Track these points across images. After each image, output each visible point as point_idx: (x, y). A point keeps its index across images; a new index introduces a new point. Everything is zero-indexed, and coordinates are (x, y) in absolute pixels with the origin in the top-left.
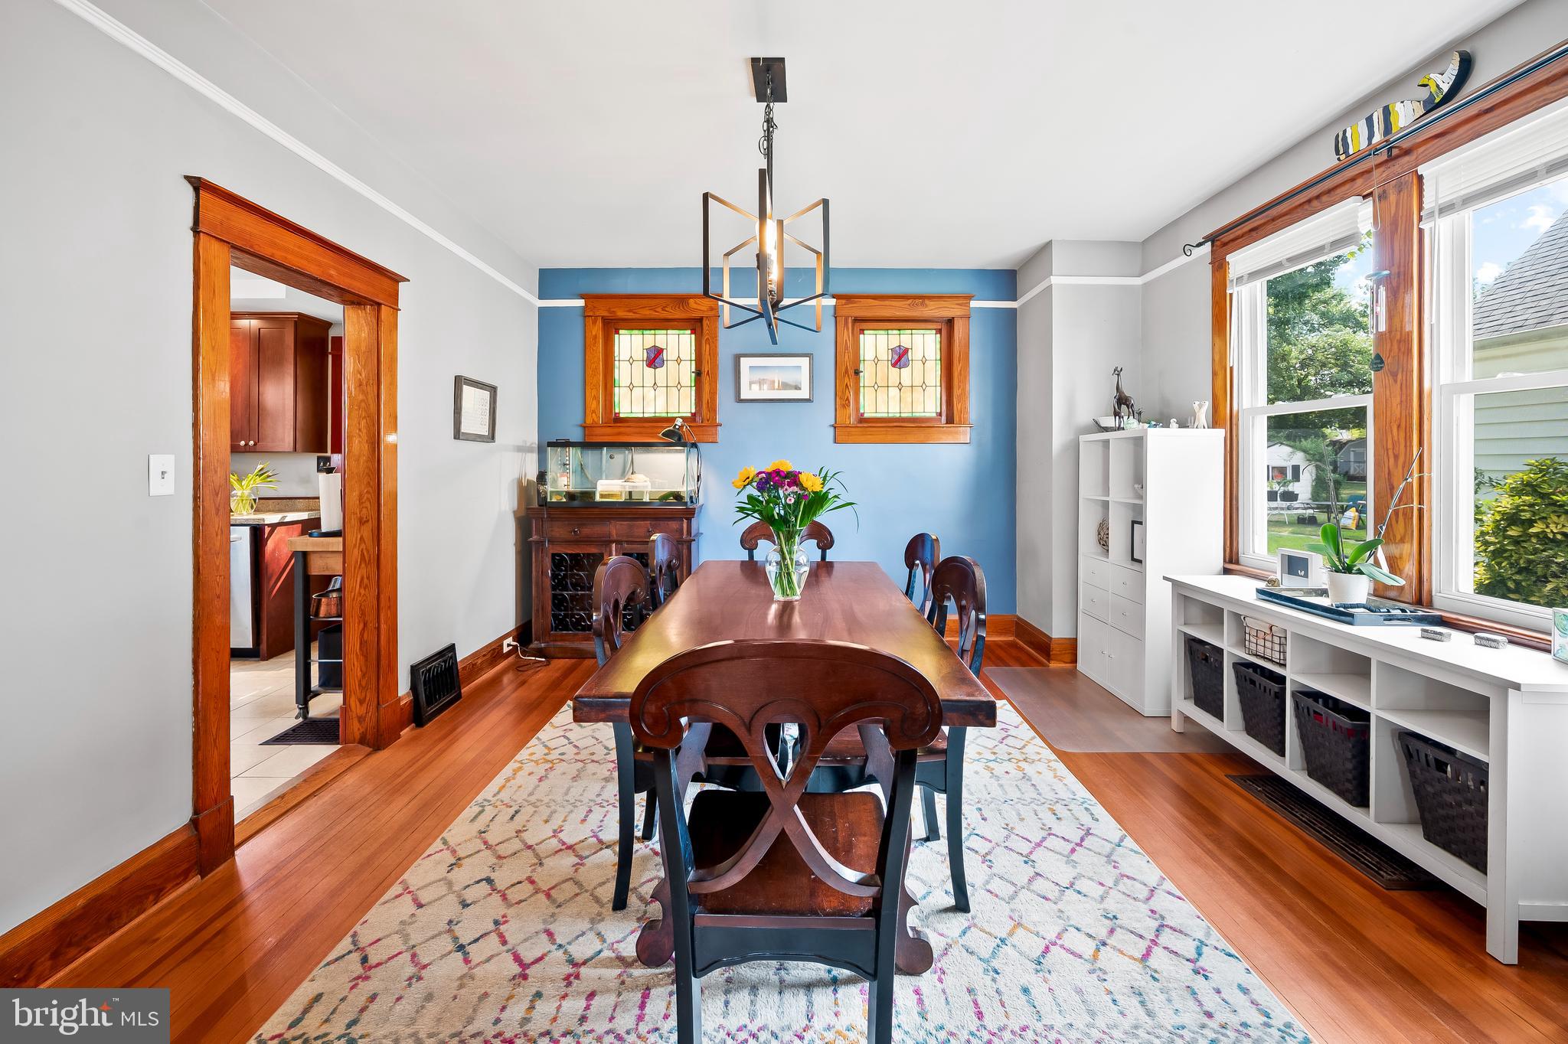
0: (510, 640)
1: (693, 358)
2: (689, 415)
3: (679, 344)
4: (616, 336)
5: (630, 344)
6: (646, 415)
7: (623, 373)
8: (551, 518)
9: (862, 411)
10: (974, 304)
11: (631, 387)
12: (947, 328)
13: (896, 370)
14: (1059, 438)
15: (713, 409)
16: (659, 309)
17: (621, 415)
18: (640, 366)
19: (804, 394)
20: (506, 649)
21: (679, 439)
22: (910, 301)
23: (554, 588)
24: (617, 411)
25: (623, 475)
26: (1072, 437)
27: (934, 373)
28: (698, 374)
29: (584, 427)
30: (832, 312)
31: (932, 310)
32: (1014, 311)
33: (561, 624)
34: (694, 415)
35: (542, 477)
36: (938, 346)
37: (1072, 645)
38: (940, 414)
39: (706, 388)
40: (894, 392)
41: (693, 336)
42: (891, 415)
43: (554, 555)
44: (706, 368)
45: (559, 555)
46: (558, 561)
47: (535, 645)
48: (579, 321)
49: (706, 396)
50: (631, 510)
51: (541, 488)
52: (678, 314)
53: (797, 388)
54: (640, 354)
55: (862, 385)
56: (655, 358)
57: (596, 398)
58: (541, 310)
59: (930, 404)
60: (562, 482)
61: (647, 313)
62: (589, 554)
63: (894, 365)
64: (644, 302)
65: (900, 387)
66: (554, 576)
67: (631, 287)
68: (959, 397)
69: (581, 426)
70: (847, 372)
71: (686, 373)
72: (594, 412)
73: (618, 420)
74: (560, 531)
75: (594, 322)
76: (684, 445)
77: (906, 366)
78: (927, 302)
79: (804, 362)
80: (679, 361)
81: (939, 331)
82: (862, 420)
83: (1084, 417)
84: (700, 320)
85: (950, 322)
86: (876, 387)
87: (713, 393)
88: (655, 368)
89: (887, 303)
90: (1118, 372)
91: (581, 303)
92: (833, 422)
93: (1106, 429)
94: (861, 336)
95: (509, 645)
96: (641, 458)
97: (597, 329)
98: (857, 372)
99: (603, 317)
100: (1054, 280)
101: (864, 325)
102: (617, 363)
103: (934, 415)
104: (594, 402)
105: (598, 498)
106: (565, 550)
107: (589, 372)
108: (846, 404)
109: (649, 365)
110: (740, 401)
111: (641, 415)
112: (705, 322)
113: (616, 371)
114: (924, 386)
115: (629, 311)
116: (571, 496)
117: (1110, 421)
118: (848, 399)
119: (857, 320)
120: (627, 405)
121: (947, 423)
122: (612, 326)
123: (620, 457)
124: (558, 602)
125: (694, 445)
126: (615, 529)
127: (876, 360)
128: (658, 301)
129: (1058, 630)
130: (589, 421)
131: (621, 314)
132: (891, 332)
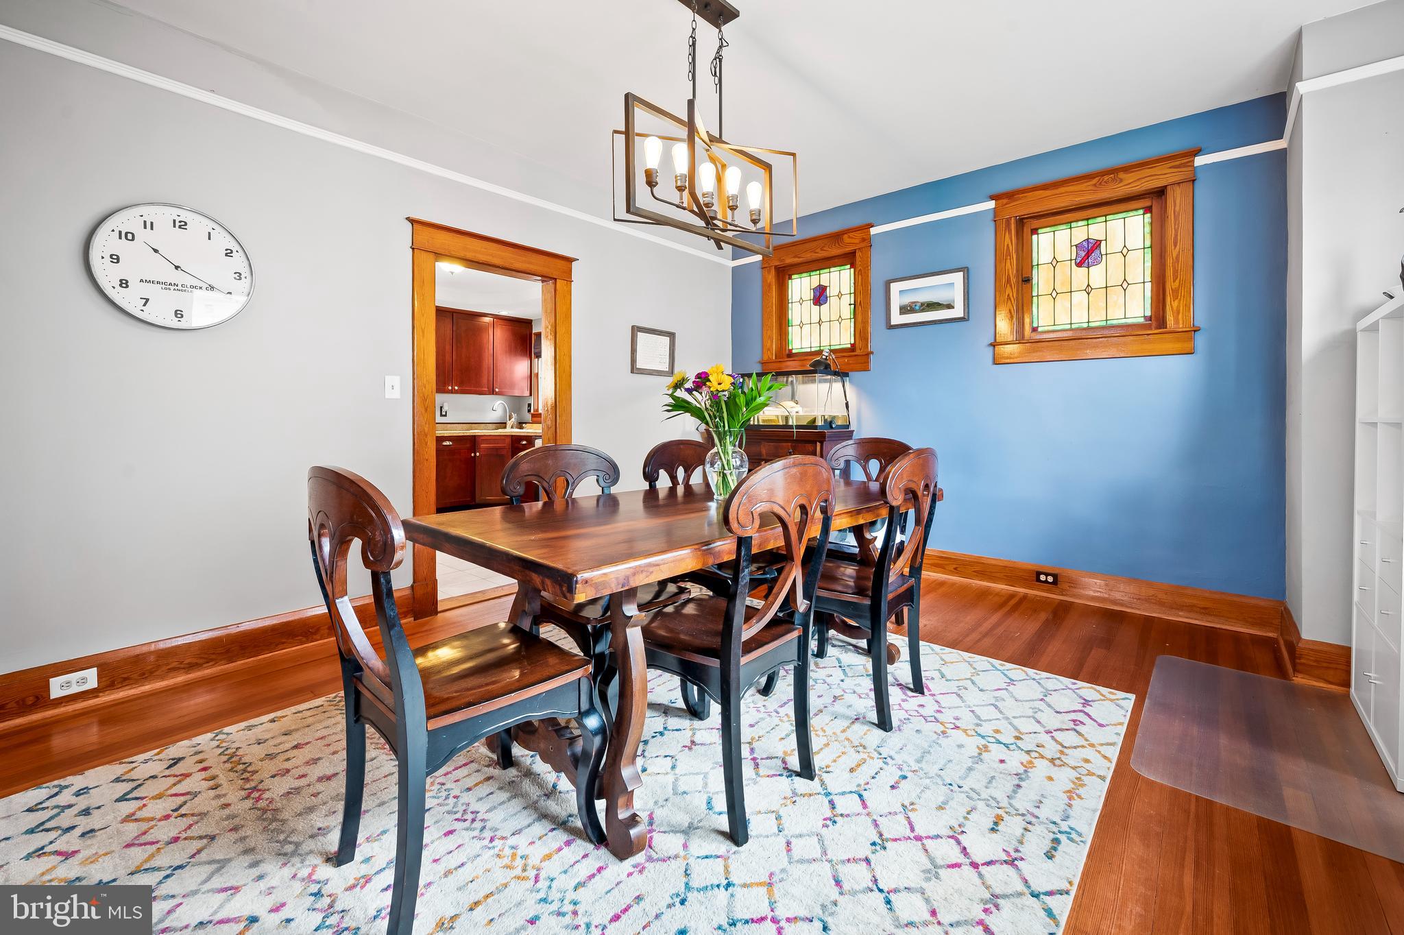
1: (853, 290)
2: (849, 346)
3: (840, 280)
4: (790, 281)
5: (800, 287)
6: (813, 350)
7: (796, 313)
9: (1038, 325)
10: (1199, 161)
11: (801, 325)
12: (1159, 201)
13: (1084, 270)
15: (872, 339)
16: (818, 250)
17: (794, 351)
18: (808, 304)
19: (958, 312)
22: (1095, 181)
24: (790, 348)
27: (1140, 266)
29: (762, 363)
30: (991, 216)
31: (1131, 184)
32: (1281, 154)
34: (853, 345)
36: (1148, 229)
38: (1150, 318)
39: (863, 318)
40: (1080, 298)
41: (852, 270)
42: (1074, 326)
44: (860, 299)
48: (759, 274)
49: (861, 327)
52: (837, 251)
53: (950, 306)
54: (808, 295)
55: (1035, 294)
56: (820, 296)
57: (771, 337)
58: (735, 269)
59: (1134, 307)
61: (809, 256)
63: (1080, 264)
64: (807, 246)
65: (1088, 289)
68: (1175, 291)
69: (759, 362)
70: (1009, 281)
71: (846, 306)
72: (769, 349)
75: (771, 272)
76: (835, 374)
77: (1097, 263)
78: (1121, 175)
79: (958, 278)
80: (840, 295)
81: (1149, 208)
84: (853, 253)
85: (1160, 193)
86: (1054, 294)
87: (867, 322)
88: (820, 305)
89: (1062, 190)
91: (759, 258)
94: (1035, 237)
97: (771, 277)
98: (1028, 280)
99: (776, 267)
101: (1035, 223)
102: (789, 304)
103: (1141, 320)
104: (769, 341)
107: (765, 315)
109: (815, 304)
110: (891, 327)
111: (809, 350)
112: (858, 254)
113: (790, 312)
114: (1125, 285)
115: (794, 257)
118: (1010, 313)
119: (1021, 222)
120: (801, 340)
121: (1158, 329)
122: (787, 273)
125: (844, 374)
127: (1055, 262)
128: (816, 243)
130: (765, 357)
131: (789, 261)
132: (1073, 225)
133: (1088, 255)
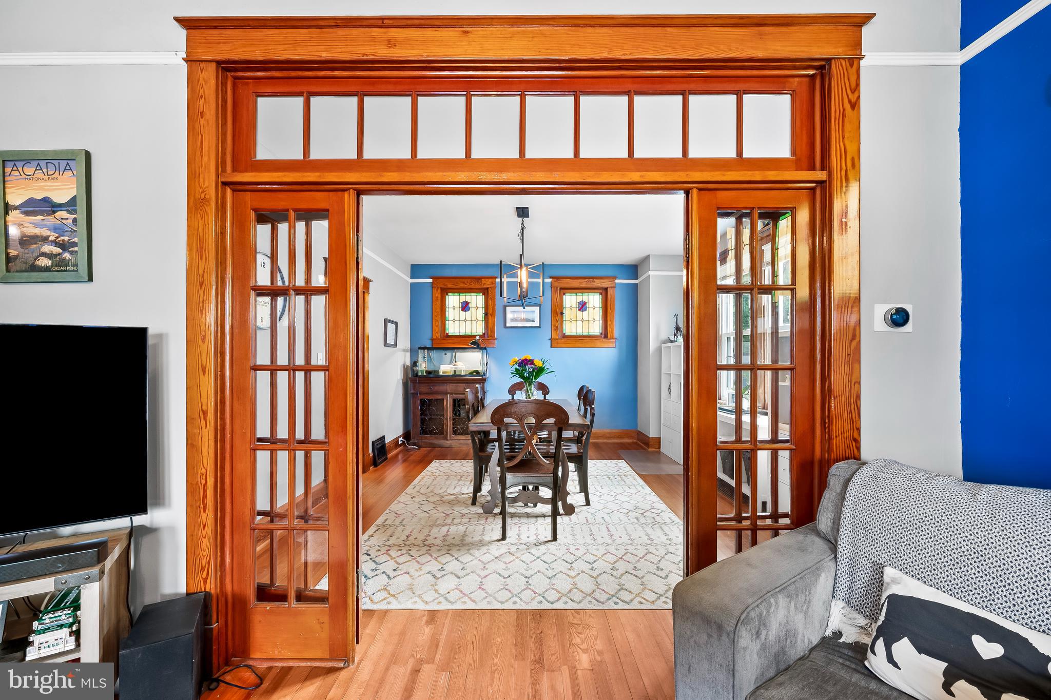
0: (401, 439)
1: (484, 307)
2: (482, 334)
3: (477, 300)
4: (447, 296)
5: (453, 301)
6: (461, 334)
7: (450, 314)
8: (420, 383)
9: (564, 332)
10: (617, 281)
11: (454, 321)
12: (604, 292)
13: (581, 312)
14: (653, 345)
15: (493, 331)
16: (468, 284)
17: (449, 334)
18: (458, 311)
19: (536, 324)
20: (400, 443)
21: (478, 346)
22: (588, 280)
23: (421, 415)
24: (447, 332)
25: (450, 363)
26: (658, 345)
27: (598, 314)
28: (486, 314)
29: (432, 340)
30: (550, 284)
31: (598, 283)
32: (636, 284)
33: (424, 432)
34: (484, 334)
35: (415, 364)
36: (601, 301)
37: (658, 440)
38: (602, 334)
39: (490, 321)
40: (579, 323)
41: (484, 296)
42: (578, 334)
43: (421, 400)
44: (490, 311)
45: (423, 399)
46: (423, 402)
47: (412, 441)
48: (430, 289)
49: (490, 325)
50: (456, 379)
51: (415, 369)
52: (477, 286)
53: (533, 321)
54: (458, 305)
55: (564, 319)
57: (438, 326)
58: (412, 284)
59: (596, 328)
60: (423, 367)
61: (462, 285)
62: (437, 399)
63: (580, 310)
64: (461, 280)
65: (582, 320)
66: (421, 409)
67: (454, 273)
68: (610, 325)
69: (431, 339)
70: (557, 313)
71: (481, 313)
72: (437, 333)
73: (447, 336)
74: (424, 388)
75: (437, 290)
76: (481, 349)
77: (585, 310)
78: (595, 280)
79: (537, 309)
80: (477, 308)
81: (601, 294)
82: (564, 336)
83: (664, 336)
84: (487, 289)
85: (606, 289)
86: (571, 321)
87: (493, 324)
88: (465, 311)
89: (575, 280)
90: (676, 316)
91: (431, 281)
92: (550, 338)
93: (672, 342)
94: (564, 296)
95: (401, 441)
96: (460, 355)
97: (438, 293)
98: (562, 314)
99: (441, 288)
100: (651, 273)
101: (565, 291)
102: (447, 309)
103: (599, 334)
104: (437, 328)
105: (441, 373)
106: (426, 397)
107: (435, 314)
108: (557, 329)
109: (462, 310)
110: (506, 327)
111: (459, 334)
112: (489, 290)
113: (447, 313)
114: (594, 320)
115: (453, 285)
116: (429, 372)
117: (673, 338)
118: (557, 326)
119: (561, 289)
120: (453, 329)
121: (605, 338)
122: (445, 291)
123: (449, 354)
124: (423, 421)
125: (485, 348)
126: (449, 387)
127: (571, 308)
128: (467, 280)
129: (652, 434)
130: (434, 337)
131: (450, 286)
132: (578, 294)
133: (582, 307)
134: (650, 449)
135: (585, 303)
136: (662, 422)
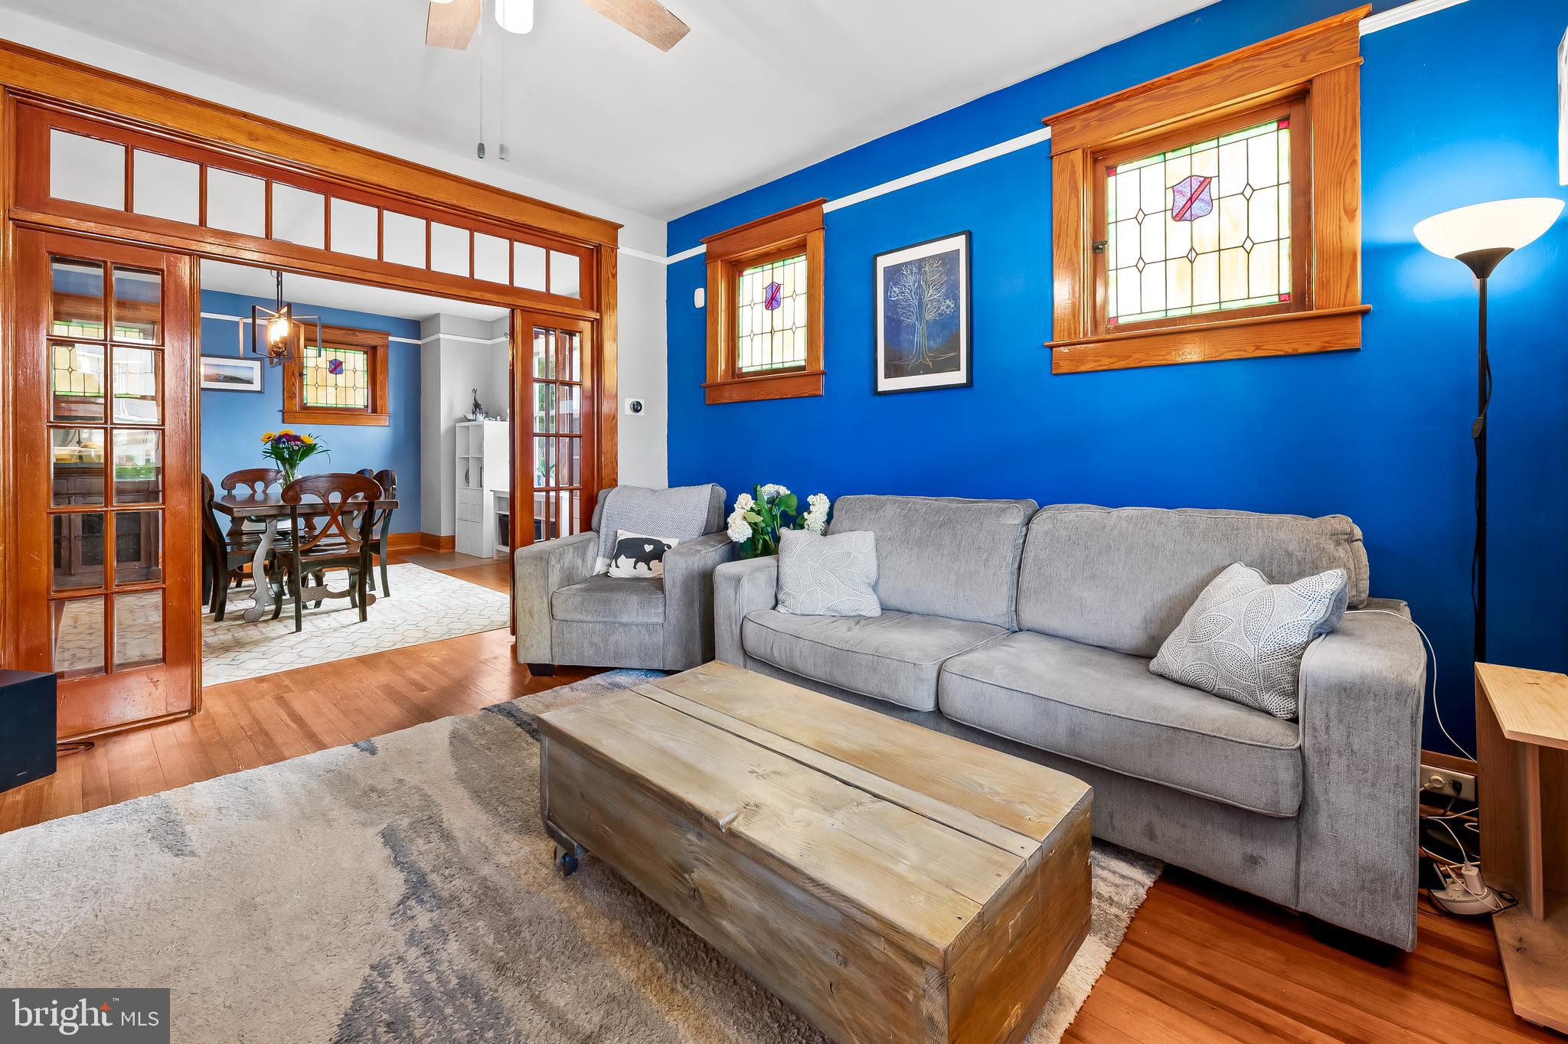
9: (305, 402)
10: (391, 338)
12: (372, 352)
13: (333, 375)
14: (444, 424)
19: (256, 386)
22: (344, 332)
26: (452, 424)
27: (362, 379)
31: (362, 338)
32: (419, 345)
36: (365, 362)
37: (452, 540)
38: (367, 407)
40: (331, 390)
42: (328, 405)
53: (250, 382)
55: (305, 383)
59: (359, 398)
63: (331, 372)
65: (336, 386)
68: (381, 397)
70: (293, 374)
77: (341, 372)
78: (357, 333)
79: (257, 364)
81: (366, 353)
82: (305, 408)
83: (459, 413)
85: (374, 349)
86: (317, 386)
89: (327, 330)
90: (475, 391)
92: (281, 409)
93: (470, 420)
94: (306, 351)
98: (301, 375)
100: (441, 336)
103: (362, 407)
108: (292, 397)
114: (355, 387)
117: (471, 416)
118: (294, 393)
121: (372, 413)
127: (317, 368)
129: (445, 531)
132: (328, 349)
133: (335, 369)
134: (441, 551)
135: (340, 363)
136: (457, 516)
